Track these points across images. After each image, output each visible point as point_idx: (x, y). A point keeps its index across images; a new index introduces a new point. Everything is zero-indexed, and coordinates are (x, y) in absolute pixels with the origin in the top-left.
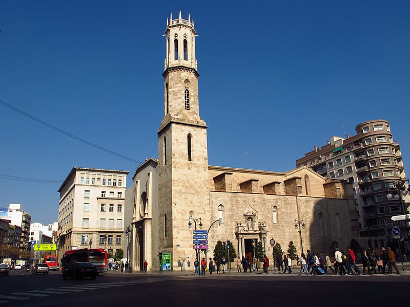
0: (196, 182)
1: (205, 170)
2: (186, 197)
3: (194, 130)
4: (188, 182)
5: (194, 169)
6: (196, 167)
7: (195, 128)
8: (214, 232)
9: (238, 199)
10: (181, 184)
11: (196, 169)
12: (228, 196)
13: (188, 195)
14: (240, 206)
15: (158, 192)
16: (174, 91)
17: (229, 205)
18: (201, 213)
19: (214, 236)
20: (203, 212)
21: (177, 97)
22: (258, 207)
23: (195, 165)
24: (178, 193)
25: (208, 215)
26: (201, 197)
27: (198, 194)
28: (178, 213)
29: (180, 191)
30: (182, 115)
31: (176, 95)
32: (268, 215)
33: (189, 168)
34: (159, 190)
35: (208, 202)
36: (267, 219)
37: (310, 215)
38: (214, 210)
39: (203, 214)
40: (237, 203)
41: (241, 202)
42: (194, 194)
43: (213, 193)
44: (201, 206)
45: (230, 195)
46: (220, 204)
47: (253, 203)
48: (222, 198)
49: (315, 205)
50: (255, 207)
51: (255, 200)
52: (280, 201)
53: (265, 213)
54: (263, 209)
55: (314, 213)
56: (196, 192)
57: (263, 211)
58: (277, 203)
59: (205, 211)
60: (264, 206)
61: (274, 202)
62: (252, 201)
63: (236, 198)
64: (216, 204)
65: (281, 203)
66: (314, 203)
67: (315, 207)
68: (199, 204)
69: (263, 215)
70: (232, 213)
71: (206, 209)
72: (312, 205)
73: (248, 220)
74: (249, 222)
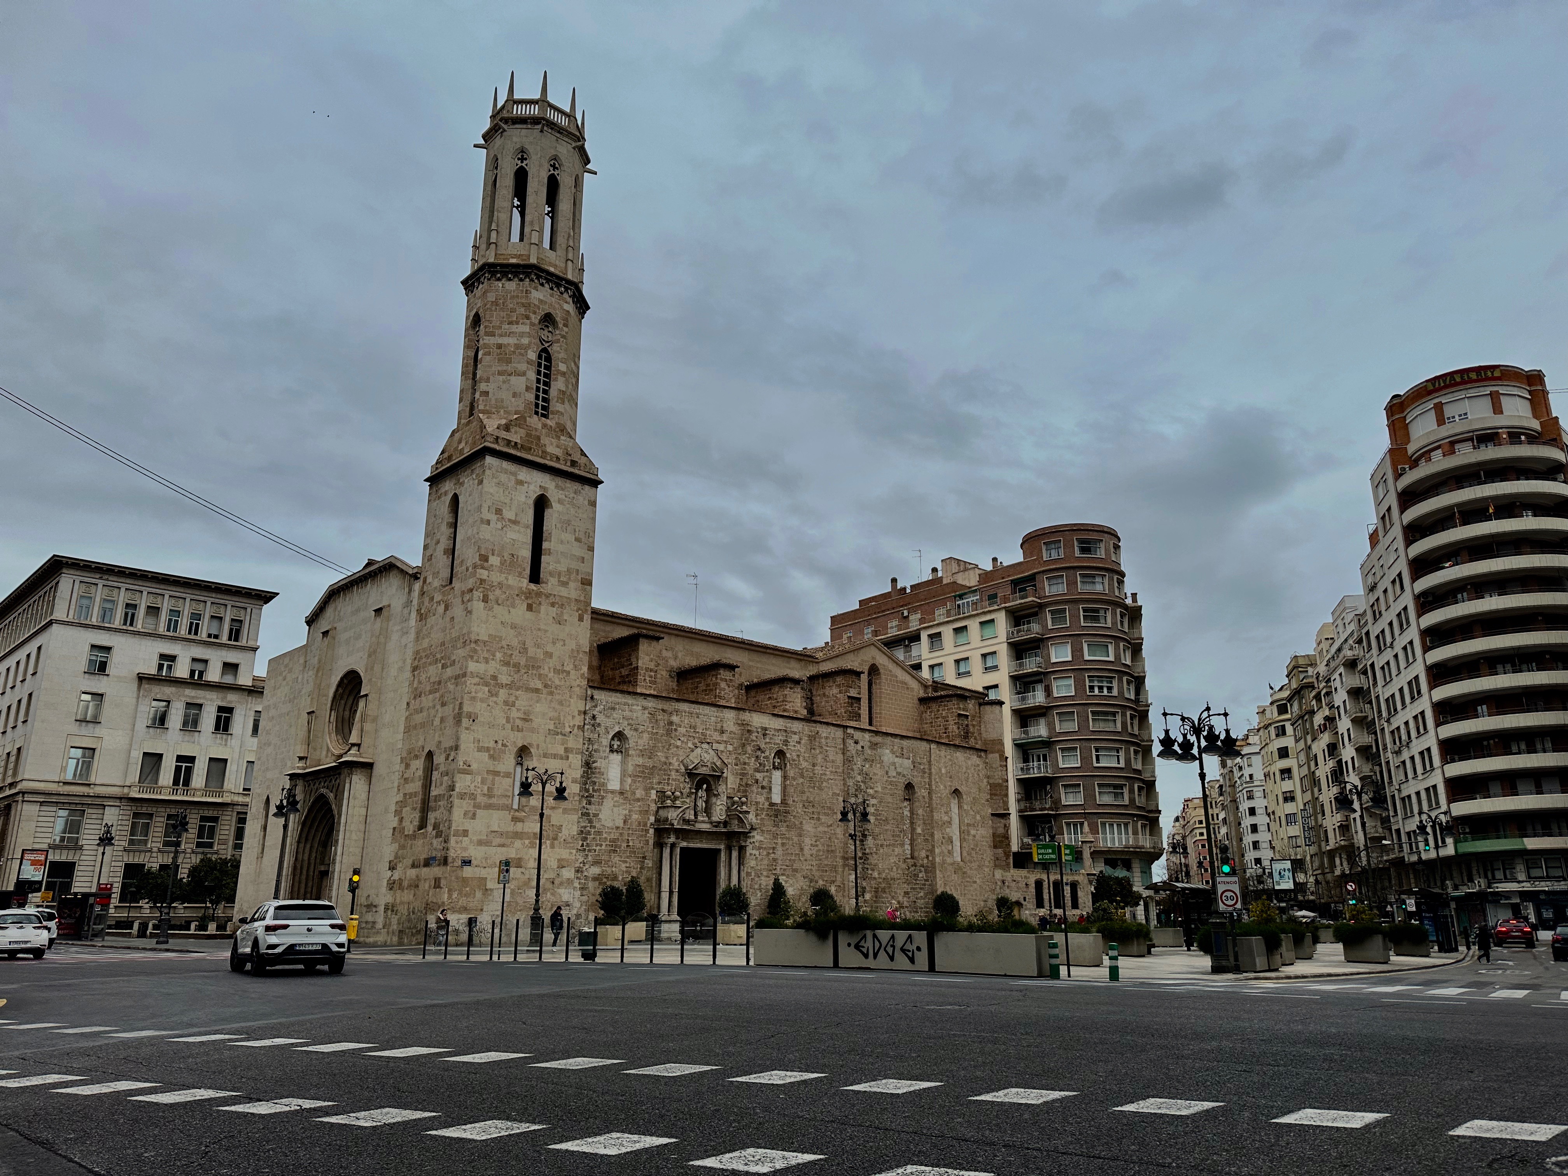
0: (549, 655)
1: (581, 619)
2: (512, 699)
3: (557, 487)
4: (524, 650)
5: (547, 612)
6: (553, 605)
7: (560, 481)
8: (590, 821)
9: (675, 718)
10: (499, 655)
11: (553, 611)
12: (644, 708)
13: (519, 692)
14: (679, 743)
15: (408, 674)
16: (500, 346)
17: (646, 735)
18: (555, 756)
19: (589, 833)
20: (561, 752)
21: (509, 368)
22: (730, 748)
23: (552, 599)
24: (486, 684)
25: (576, 761)
26: (561, 703)
27: (551, 693)
28: (480, 749)
29: (495, 678)
30: (522, 432)
31: (509, 361)
32: (759, 776)
33: (530, 608)
34: (415, 669)
35: (579, 720)
36: (754, 788)
37: (880, 789)
38: (595, 747)
39: (562, 758)
40: (669, 733)
41: (682, 730)
42: (537, 691)
43: (599, 695)
44: (557, 734)
45: (651, 703)
46: (617, 729)
47: (716, 736)
48: (627, 713)
49: (896, 760)
50: (721, 747)
51: (725, 728)
52: (796, 738)
53: (750, 770)
54: (744, 758)
55: (891, 783)
56: (546, 686)
57: (745, 764)
58: (786, 743)
59: (567, 750)
60: (749, 749)
61: (779, 739)
62: (715, 730)
63: (666, 717)
64: (606, 729)
65: (799, 743)
66: (893, 752)
67: (894, 764)
68: (552, 727)
69: (743, 774)
70: (650, 763)
71: (572, 743)
72: (887, 755)
73: (698, 787)
74: (700, 793)
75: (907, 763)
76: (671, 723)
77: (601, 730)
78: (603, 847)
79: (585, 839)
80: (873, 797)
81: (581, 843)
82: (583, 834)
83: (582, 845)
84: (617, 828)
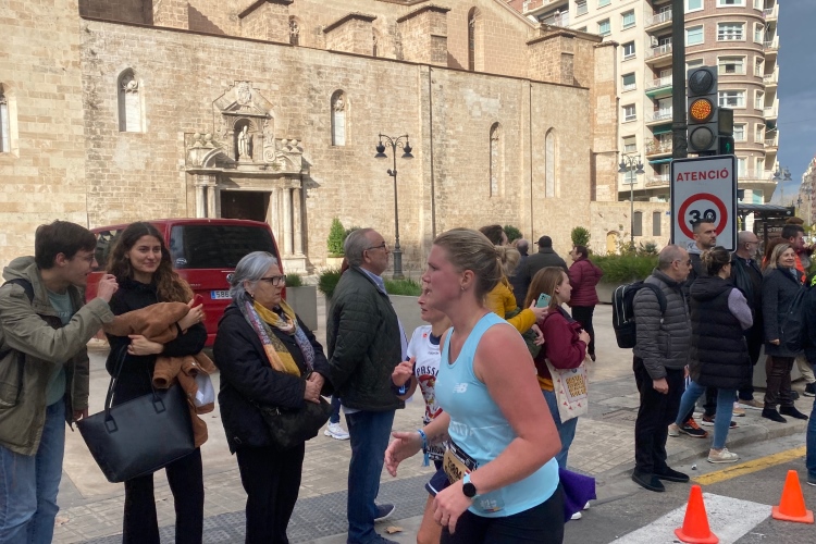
8: (102, 165)
9: (201, 55)
12: (160, 43)
14: (209, 82)
17: (163, 73)
18: (46, 96)
19: (102, 177)
20: (54, 89)
22: (276, 87)
25: (76, 100)
26: (46, 36)
27: (31, 25)
32: (314, 117)
35: (72, 56)
36: (309, 130)
37: (461, 129)
38: (99, 85)
39: (55, 97)
40: (195, 70)
41: (212, 68)
42: (10, 21)
43: (93, 26)
44: (46, 70)
45: (169, 38)
46: (125, 66)
47: (256, 74)
48: (136, 48)
49: (481, 99)
50: (264, 86)
51: (267, 63)
52: (359, 77)
53: (302, 110)
54: (294, 98)
55: (475, 123)
56: (22, 16)
57: (295, 104)
58: (346, 81)
59: (60, 89)
60: (300, 88)
61: (336, 81)
62: (255, 68)
63: (190, 53)
64: (110, 65)
65: (363, 82)
66: (477, 91)
67: (478, 103)
68: (37, 63)
69: (294, 116)
70: (173, 104)
71: (65, 82)
72: (471, 95)
73: (238, 129)
74: (241, 135)
75: (495, 102)
76: (196, 60)
77: (105, 67)
78: (122, 191)
79: (98, 183)
80: (453, 138)
81: (92, 187)
82: (94, 178)
83: (95, 189)
84: (138, 171)
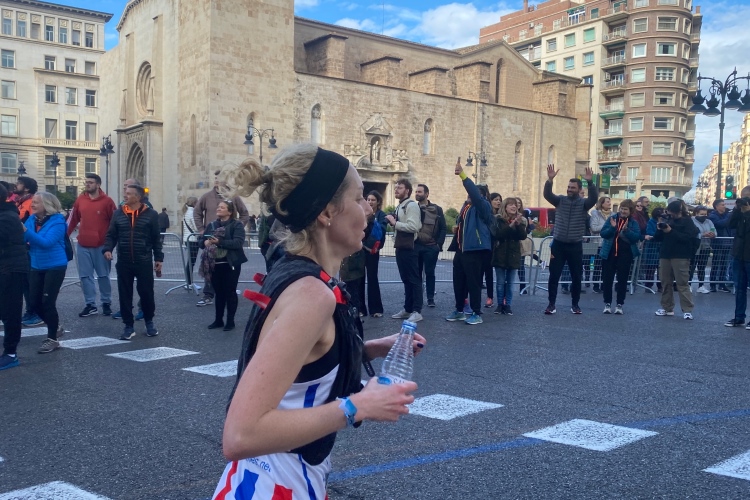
0: (266, 49)
1: (287, 23)
2: (243, 80)
4: (248, 45)
5: (263, 17)
6: (267, 12)
9: (356, 96)
10: (231, 49)
11: (267, 17)
12: (335, 88)
13: (247, 75)
14: (359, 113)
15: (177, 63)
17: (336, 107)
18: (275, 120)
20: (279, 117)
22: (395, 117)
23: (265, 8)
24: (224, 69)
25: (290, 123)
26: (277, 83)
27: (269, 76)
28: (224, 114)
29: (229, 64)
32: (415, 136)
33: (250, 14)
34: (181, 59)
35: (289, 96)
36: (412, 144)
37: (498, 145)
38: (302, 114)
39: (279, 121)
40: (352, 105)
41: (361, 104)
42: (259, 74)
43: (302, 78)
44: (275, 105)
45: (339, 85)
46: (316, 103)
47: (385, 108)
48: (322, 91)
49: (512, 126)
50: (389, 116)
51: (392, 102)
52: (441, 110)
53: (408, 132)
54: (405, 123)
55: (507, 141)
56: (265, 71)
57: (405, 127)
58: (434, 113)
59: (282, 116)
60: (408, 117)
61: (429, 111)
62: (385, 104)
63: (350, 94)
64: (308, 101)
65: (443, 113)
66: (509, 120)
67: (510, 128)
68: (271, 100)
69: (404, 135)
70: (339, 126)
71: (285, 111)
72: (505, 123)
73: (373, 142)
74: (374, 147)
75: (519, 127)
76: (353, 99)
77: (305, 103)
80: (494, 151)
